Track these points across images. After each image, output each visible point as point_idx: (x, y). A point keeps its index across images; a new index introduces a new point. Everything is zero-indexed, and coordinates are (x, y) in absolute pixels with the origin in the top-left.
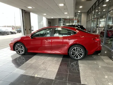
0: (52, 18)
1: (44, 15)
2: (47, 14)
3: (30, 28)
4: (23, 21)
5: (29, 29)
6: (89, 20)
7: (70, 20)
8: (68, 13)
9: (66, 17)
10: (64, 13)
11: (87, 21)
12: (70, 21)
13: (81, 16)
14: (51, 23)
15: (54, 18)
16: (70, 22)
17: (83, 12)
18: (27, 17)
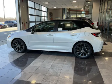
0: (55, 8)
1: (45, 4)
2: (49, 3)
3: (27, 21)
4: (19, 12)
5: (27, 23)
6: (103, 11)
7: (77, 10)
8: (77, 1)
9: (73, 7)
10: (71, 2)
11: (100, 12)
12: (77, 12)
13: (92, 5)
14: (52, 14)
15: (57, 7)
16: (77, 14)
17: (95, 1)
18: (23, 7)
